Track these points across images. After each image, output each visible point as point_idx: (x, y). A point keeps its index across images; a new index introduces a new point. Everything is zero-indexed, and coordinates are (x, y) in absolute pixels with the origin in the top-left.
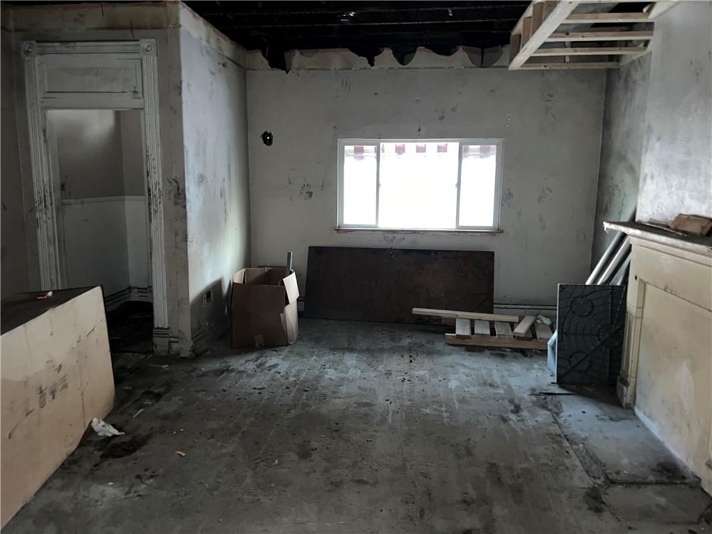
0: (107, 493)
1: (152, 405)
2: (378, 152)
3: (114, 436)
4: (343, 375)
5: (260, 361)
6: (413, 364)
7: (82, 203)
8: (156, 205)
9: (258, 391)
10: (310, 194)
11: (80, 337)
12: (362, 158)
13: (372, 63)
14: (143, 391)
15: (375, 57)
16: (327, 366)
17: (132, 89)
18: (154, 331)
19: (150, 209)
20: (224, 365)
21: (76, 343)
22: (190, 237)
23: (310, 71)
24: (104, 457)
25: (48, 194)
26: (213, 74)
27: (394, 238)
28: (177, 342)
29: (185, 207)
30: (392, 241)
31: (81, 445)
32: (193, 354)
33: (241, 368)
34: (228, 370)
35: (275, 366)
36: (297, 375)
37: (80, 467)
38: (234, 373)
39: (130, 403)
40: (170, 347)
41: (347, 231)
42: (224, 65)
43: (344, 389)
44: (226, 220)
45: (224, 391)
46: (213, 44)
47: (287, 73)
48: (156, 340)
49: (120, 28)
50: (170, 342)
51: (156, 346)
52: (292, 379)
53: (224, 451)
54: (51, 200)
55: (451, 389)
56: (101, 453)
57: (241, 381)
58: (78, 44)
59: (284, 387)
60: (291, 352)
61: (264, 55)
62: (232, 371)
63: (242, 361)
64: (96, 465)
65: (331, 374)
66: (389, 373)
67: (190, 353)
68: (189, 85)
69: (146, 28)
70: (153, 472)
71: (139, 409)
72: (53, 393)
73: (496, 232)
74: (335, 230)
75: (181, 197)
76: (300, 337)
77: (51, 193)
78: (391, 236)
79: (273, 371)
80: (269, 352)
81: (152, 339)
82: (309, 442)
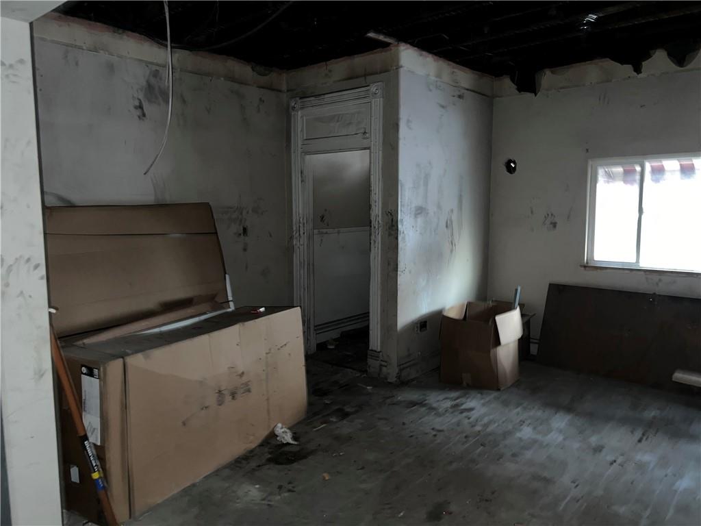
0: (251, 493)
1: (336, 422)
3: (288, 444)
4: (539, 437)
5: (457, 401)
6: (640, 445)
7: (339, 233)
8: (375, 236)
9: (434, 433)
10: (554, 225)
11: (270, 350)
13: (638, 70)
14: (337, 407)
15: (643, 63)
16: (527, 422)
17: (362, 131)
18: (369, 352)
19: (370, 240)
20: (421, 397)
21: (265, 355)
22: (401, 266)
23: (562, 90)
24: (269, 460)
25: (301, 225)
26: (443, 107)
27: (660, 280)
28: (386, 366)
29: (397, 238)
30: (657, 284)
31: (261, 445)
32: (398, 380)
33: (435, 405)
34: (421, 404)
35: (471, 409)
36: (486, 425)
37: (248, 463)
38: (424, 409)
39: (320, 416)
40: (381, 370)
41: (597, 268)
42: (460, 97)
43: (528, 454)
44: (452, 251)
45: (404, 424)
46: (446, 77)
47: (536, 95)
48: (370, 361)
49: (357, 77)
50: (381, 365)
51: (369, 367)
52: (478, 428)
53: (363, 486)
54: (304, 230)
55: (676, 491)
56: (270, 456)
57: (427, 418)
58: (326, 96)
59: (464, 435)
60: (496, 398)
61: (513, 80)
62: (425, 405)
63: (441, 397)
64: (259, 466)
65: (526, 433)
66: (598, 449)
67: (395, 379)
68: (408, 121)
69: (376, 73)
70: (293, 487)
71: (322, 424)
72: (233, 395)
74: (581, 266)
75: (394, 228)
76: (517, 384)
77: (304, 224)
78: (656, 278)
79: (464, 414)
80: (473, 393)
81: (367, 360)
82: (449, 503)
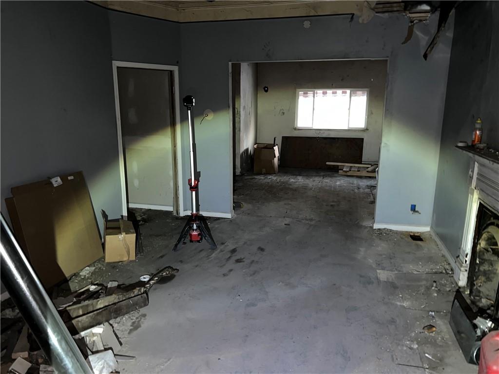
2: (314, 94)
4: (297, 181)
5: (265, 177)
6: (324, 179)
9: (267, 183)
10: (284, 113)
12: (307, 97)
16: (291, 178)
34: (254, 179)
36: (280, 180)
38: (257, 179)
41: (299, 129)
43: (298, 184)
44: (250, 125)
57: (260, 181)
59: (276, 183)
60: (276, 175)
63: (259, 177)
66: (314, 181)
73: (365, 130)
74: (294, 129)
75: (238, 114)
79: (271, 179)
80: (268, 175)
